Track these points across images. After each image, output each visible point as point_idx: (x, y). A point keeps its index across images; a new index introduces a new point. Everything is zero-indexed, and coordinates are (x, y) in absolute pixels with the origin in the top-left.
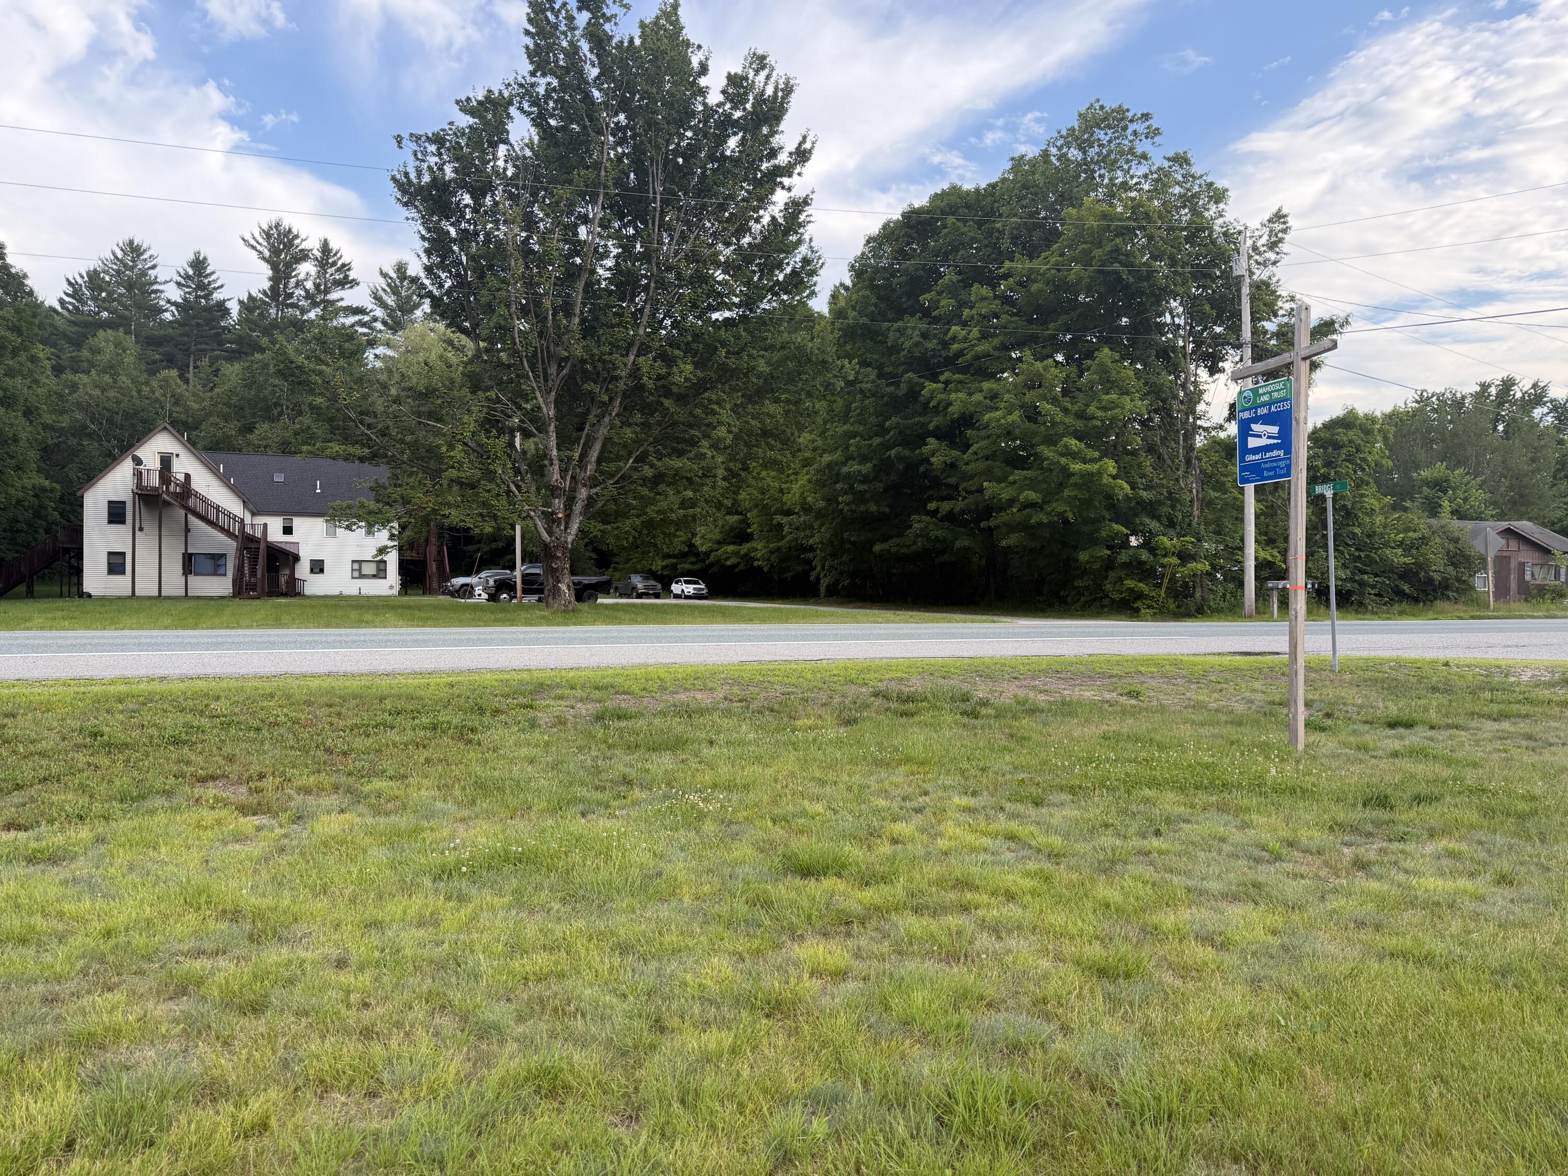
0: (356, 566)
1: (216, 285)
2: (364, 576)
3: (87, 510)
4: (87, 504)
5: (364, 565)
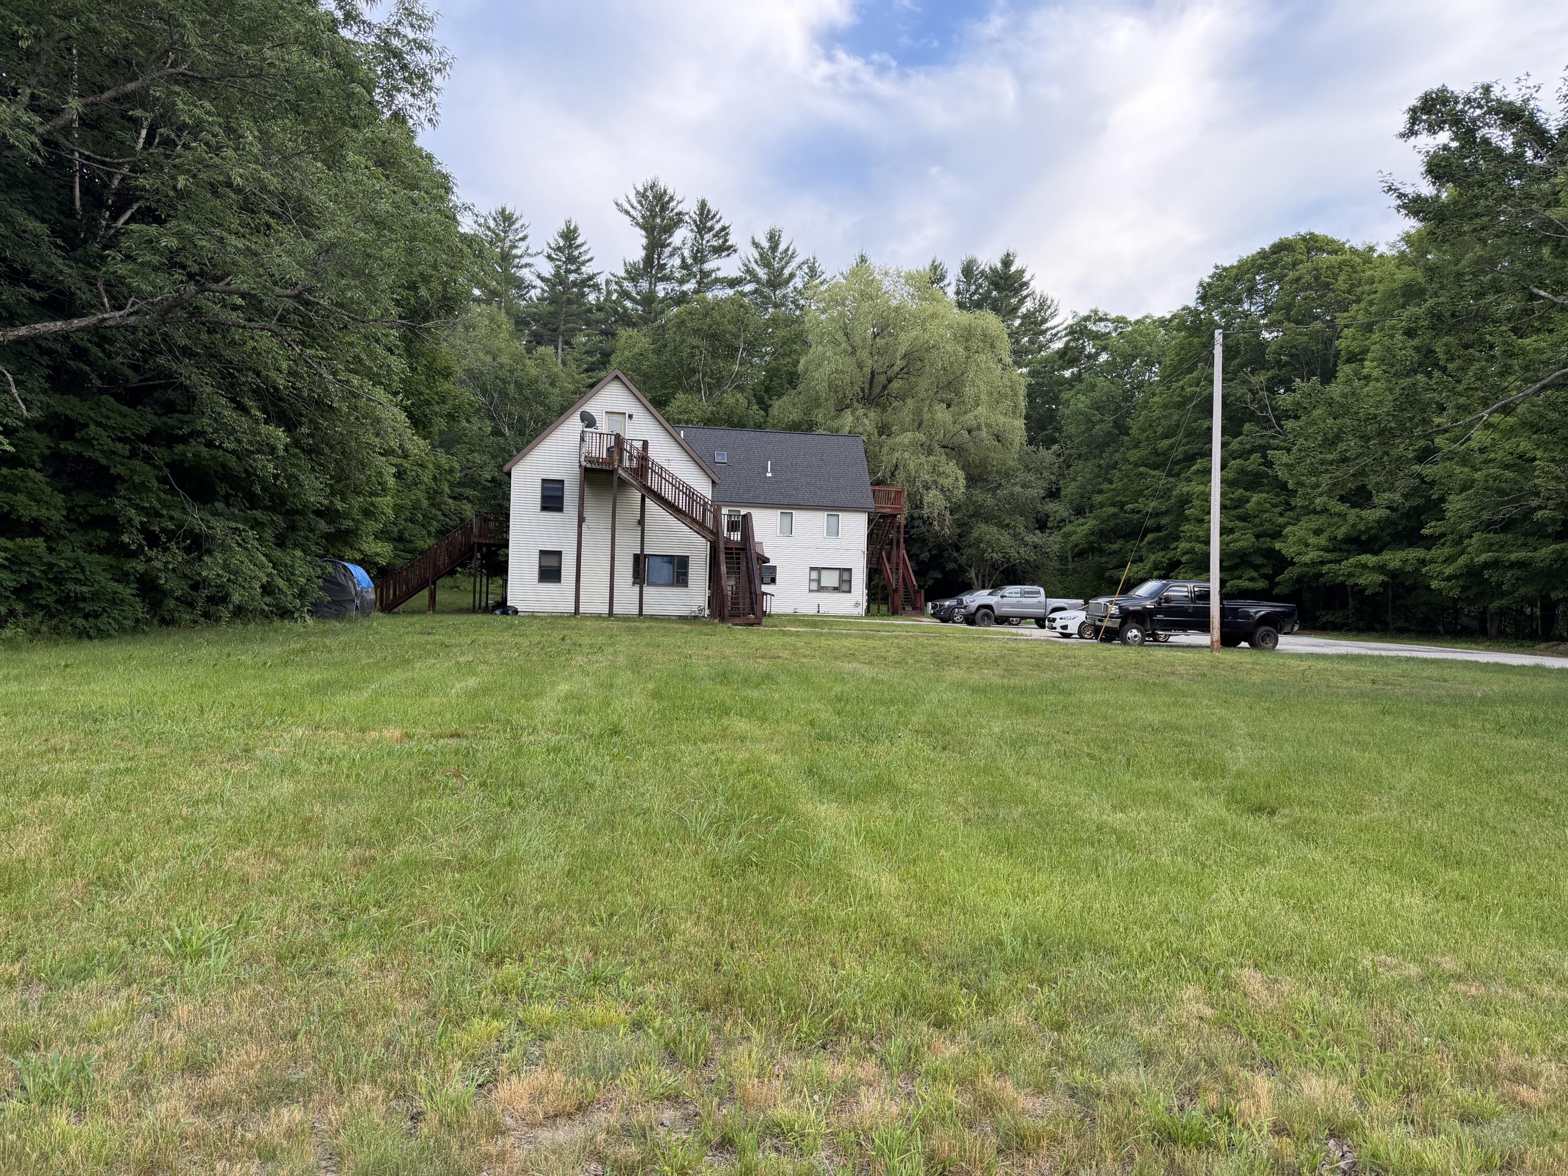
0: (814, 575)
1: (587, 257)
2: (823, 589)
3: (514, 491)
4: (515, 482)
5: (824, 574)
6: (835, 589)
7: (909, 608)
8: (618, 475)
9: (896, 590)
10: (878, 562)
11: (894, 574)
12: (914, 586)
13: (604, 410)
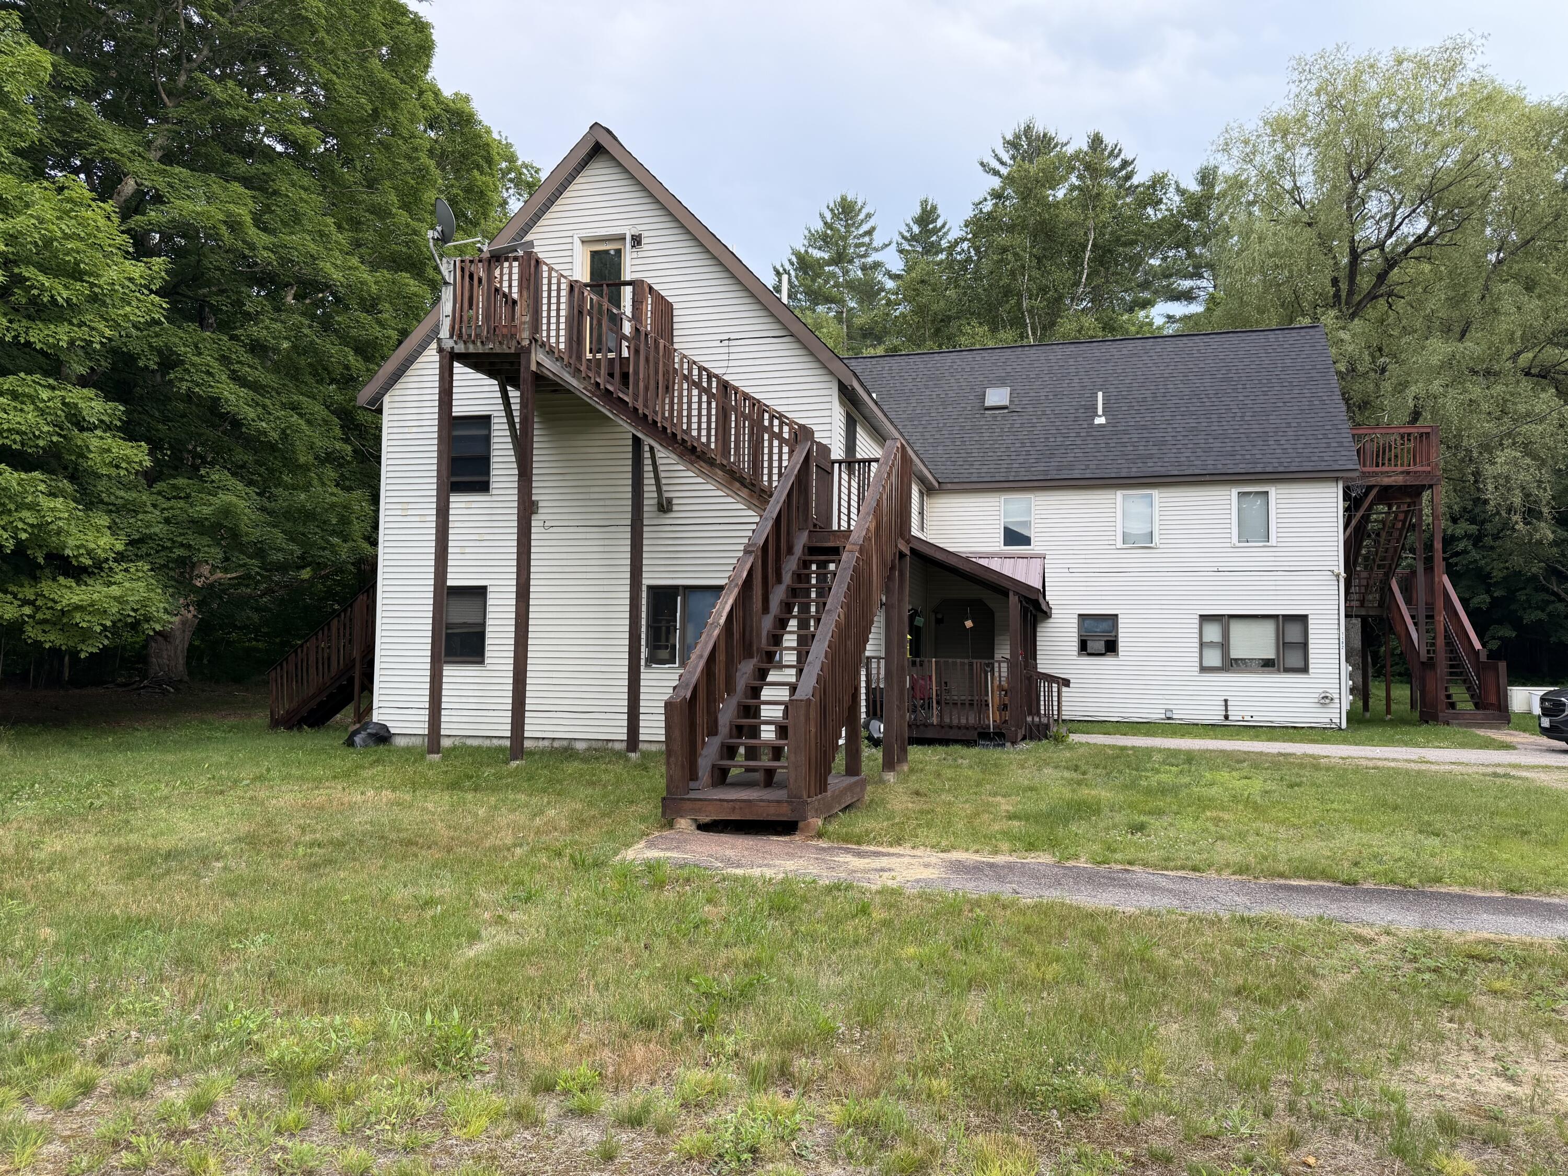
0: (1213, 633)
2: (1238, 665)
3: (390, 449)
4: (390, 430)
5: (1237, 629)
6: (1268, 664)
7: (1465, 704)
8: (533, 367)
9: (1429, 664)
10: (1381, 605)
11: (1423, 628)
12: (1477, 653)
13: (576, 237)
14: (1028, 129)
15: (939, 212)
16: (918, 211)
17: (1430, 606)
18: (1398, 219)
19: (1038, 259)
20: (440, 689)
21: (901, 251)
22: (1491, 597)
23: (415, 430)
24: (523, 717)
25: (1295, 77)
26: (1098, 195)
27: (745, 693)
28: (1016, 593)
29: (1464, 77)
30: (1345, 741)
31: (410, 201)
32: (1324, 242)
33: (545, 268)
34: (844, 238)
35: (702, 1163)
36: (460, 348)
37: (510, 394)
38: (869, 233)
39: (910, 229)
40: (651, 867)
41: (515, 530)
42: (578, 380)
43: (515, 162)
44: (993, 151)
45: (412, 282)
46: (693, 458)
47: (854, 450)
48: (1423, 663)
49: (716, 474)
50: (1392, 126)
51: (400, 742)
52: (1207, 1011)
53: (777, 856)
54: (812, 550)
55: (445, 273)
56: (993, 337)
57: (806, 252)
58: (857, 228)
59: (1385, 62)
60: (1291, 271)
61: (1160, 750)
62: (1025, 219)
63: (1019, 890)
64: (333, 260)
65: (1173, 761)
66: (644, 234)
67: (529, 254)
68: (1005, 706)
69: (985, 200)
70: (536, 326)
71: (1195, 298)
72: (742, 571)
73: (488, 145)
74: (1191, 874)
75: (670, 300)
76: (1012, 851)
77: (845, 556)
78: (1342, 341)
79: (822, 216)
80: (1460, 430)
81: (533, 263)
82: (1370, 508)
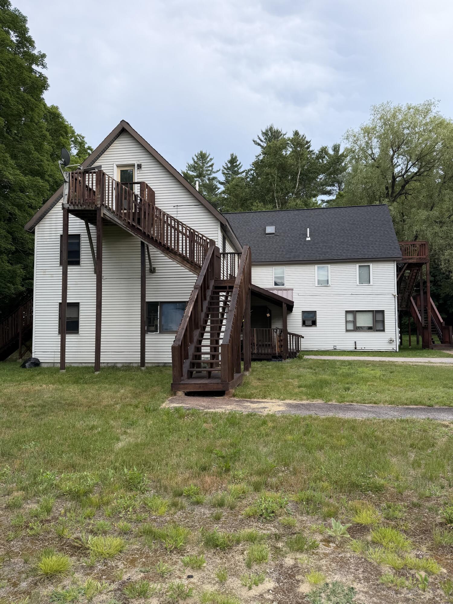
0: (350, 317)
2: (359, 329)
3: (38, 248)
4: (38, 240)
5: (359, 316)
6: (370, 329)
7: (438, 342)
8: (102, 215)
9: (426, 328)
10: (407, 306)
11: (423, 315)
12: (441, 323)
13: (114, 164)
14: (271, 129)
15: (238, 159)
16: (230, 158)
17: (425, 307)
18: (409, 166)
19: (280, 177)
20: (65, 344)
21: (224, 173)
22: (439, 303)
23: (48, 240)
24: (100, 355)
25: (373, 113)
26: (302, 154)
27: (197, 342)
28: (285, 303)
29: (431, 115)
30: (400, 356)
31: (39, 148)
32: (384, 174)
33: (107, 176)
34: (202, 168)
35: (254, 518)
36: (72, 208)
37: (90, 226)
38: (212, 166)
39: (227, 165)
40: (177, 410)
41: (96, 280)
42: (121, 221)
43: (74, 134)
44: (258, 136)
45: (41, 181)
46: (168, 252)
47: (225, 250)
48: (423, 327)
49: (177, 258)
50: (407, 132)
51: (43, 365)
52: (403, 454)
53: (222, 404)
54: (216, 287)
55: (65, 178)
56: (265, 207)
57: (187, 172)
58: (207, 164)
59: (404, 108)
60: (372, 184)
61: (338, 361)
62: (275, 163)
63: (317, 413)
64: (9, 171)
65: (344, 364)
66: (143, 164)
67: (100, 171)
68: (282, 346)
69: (260, 155)
70: (103, 199)
71: (332, 194)
72: (194, 296)
73: (66, 127)
74: (374, 405)
75: (154, 190)
76: (308, 399)
77: (234, 290)
78: (390, 210)
79: (193, 159)
80: (432, 243)
81: (102, 174)
82: (404, 271)
